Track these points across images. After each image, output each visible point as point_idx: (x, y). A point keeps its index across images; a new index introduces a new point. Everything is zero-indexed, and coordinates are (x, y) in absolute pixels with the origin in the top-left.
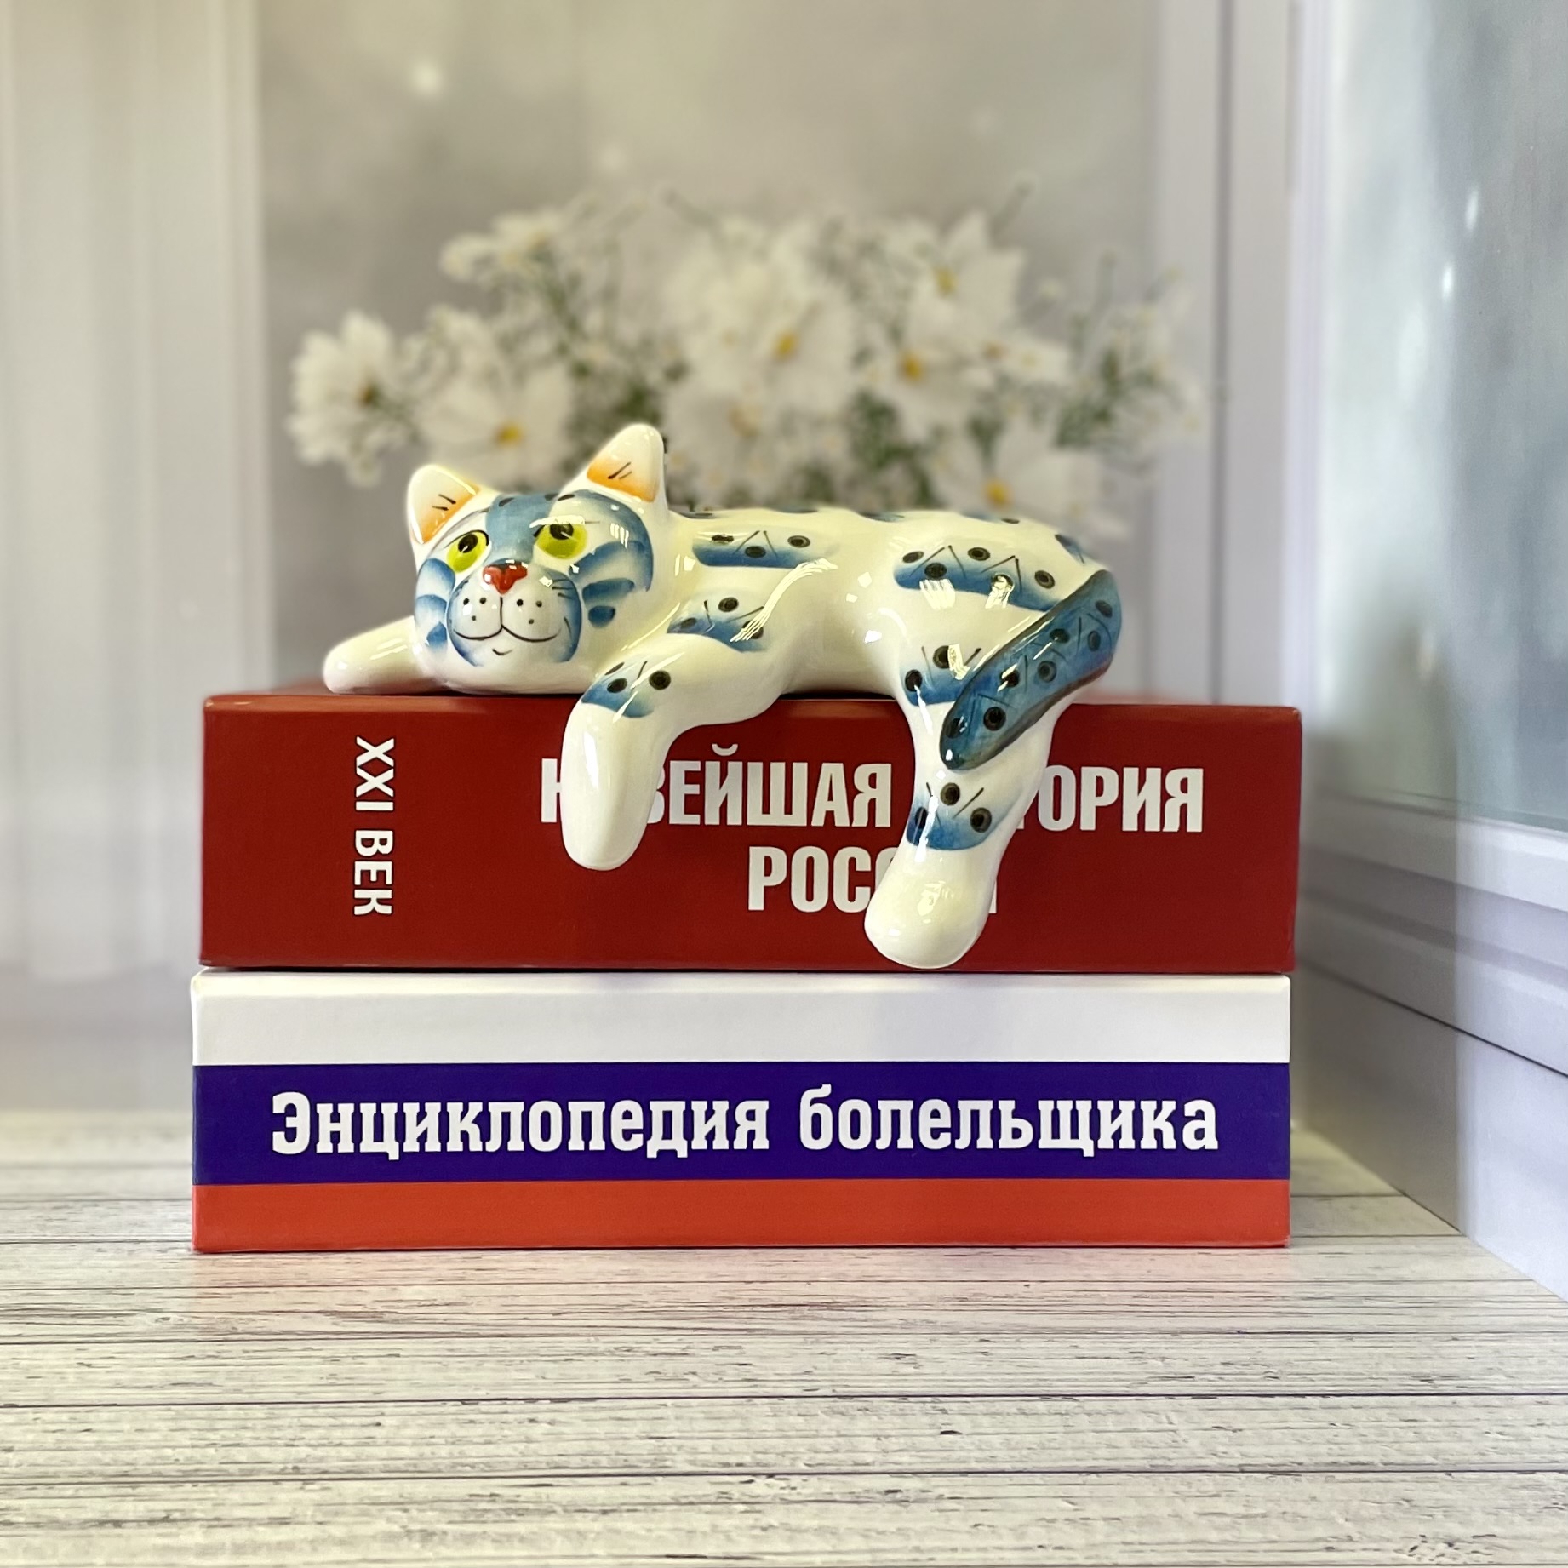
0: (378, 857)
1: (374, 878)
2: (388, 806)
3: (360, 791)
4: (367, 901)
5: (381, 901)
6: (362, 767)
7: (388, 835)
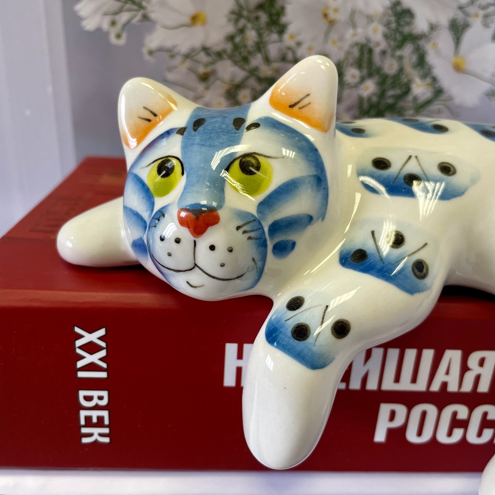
0: (97, 407)
1: (95, 420)
2: (103, 375)
3: (80, 364)
4: (90, 435)
5: (101, 435)
6: (80, 347)
7: (105, 394)
